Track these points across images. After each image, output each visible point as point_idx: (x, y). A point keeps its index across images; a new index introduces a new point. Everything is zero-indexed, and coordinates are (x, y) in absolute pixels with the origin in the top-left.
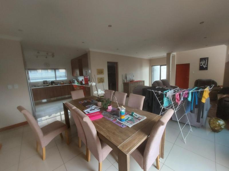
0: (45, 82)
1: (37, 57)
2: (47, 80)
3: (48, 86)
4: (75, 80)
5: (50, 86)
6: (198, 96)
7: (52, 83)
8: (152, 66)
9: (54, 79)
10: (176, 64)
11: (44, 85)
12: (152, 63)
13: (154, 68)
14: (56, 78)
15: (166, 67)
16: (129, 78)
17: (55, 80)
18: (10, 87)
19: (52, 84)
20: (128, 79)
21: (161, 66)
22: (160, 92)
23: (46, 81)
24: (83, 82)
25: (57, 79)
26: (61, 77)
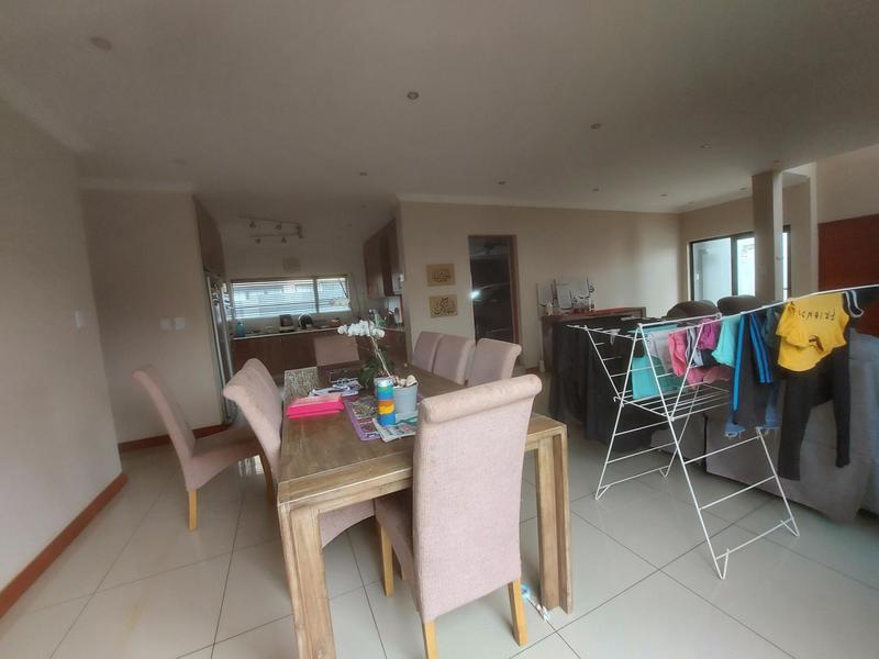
0: (285, 320)
1: (258, 241)
2: (292, 313)
3: (292, 331)
4: (374, 310)
5: (299, 331)
6: (766, 339)
7: (306, 321)
8: (691, 244)
9: (309, 311)
10: (814, 222)
11: (281, 328)
12: (692, 229)
13: (702, 252)
14: (317, 306)
15: (751, 241)
16: (570, 295)
17: (315, 312)
18: (165, 324)
19: (304, 327)
20: (564, 302)
21: (735, 238)
22: (614, 333)
23: (288, 317)
24: (396, 317)
25: (322, 310)
26: (332, 303)
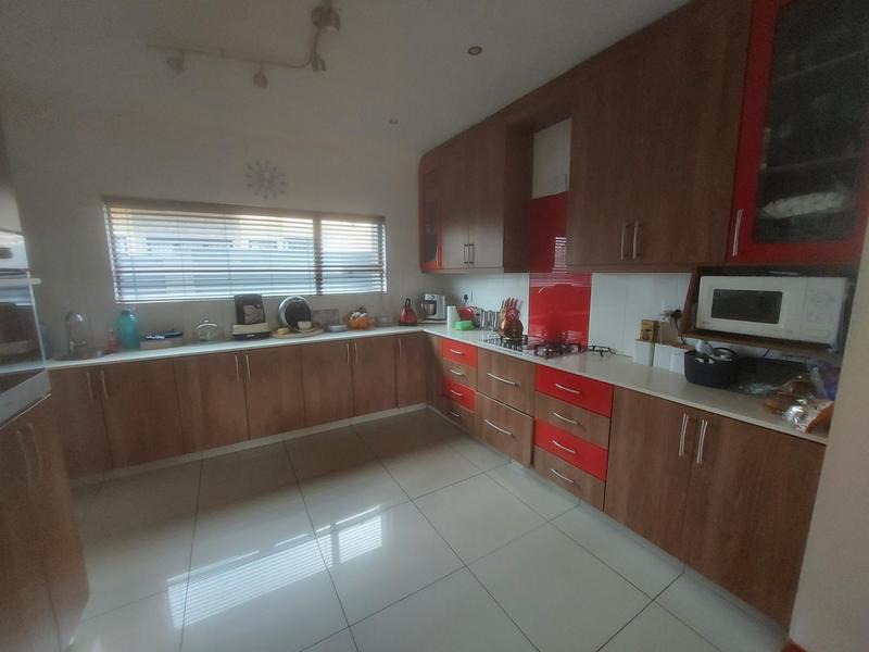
4: (436, 297)
5: (282, 339)
11: (239, 329)
17: (313, 292)
19: (293, 328)
